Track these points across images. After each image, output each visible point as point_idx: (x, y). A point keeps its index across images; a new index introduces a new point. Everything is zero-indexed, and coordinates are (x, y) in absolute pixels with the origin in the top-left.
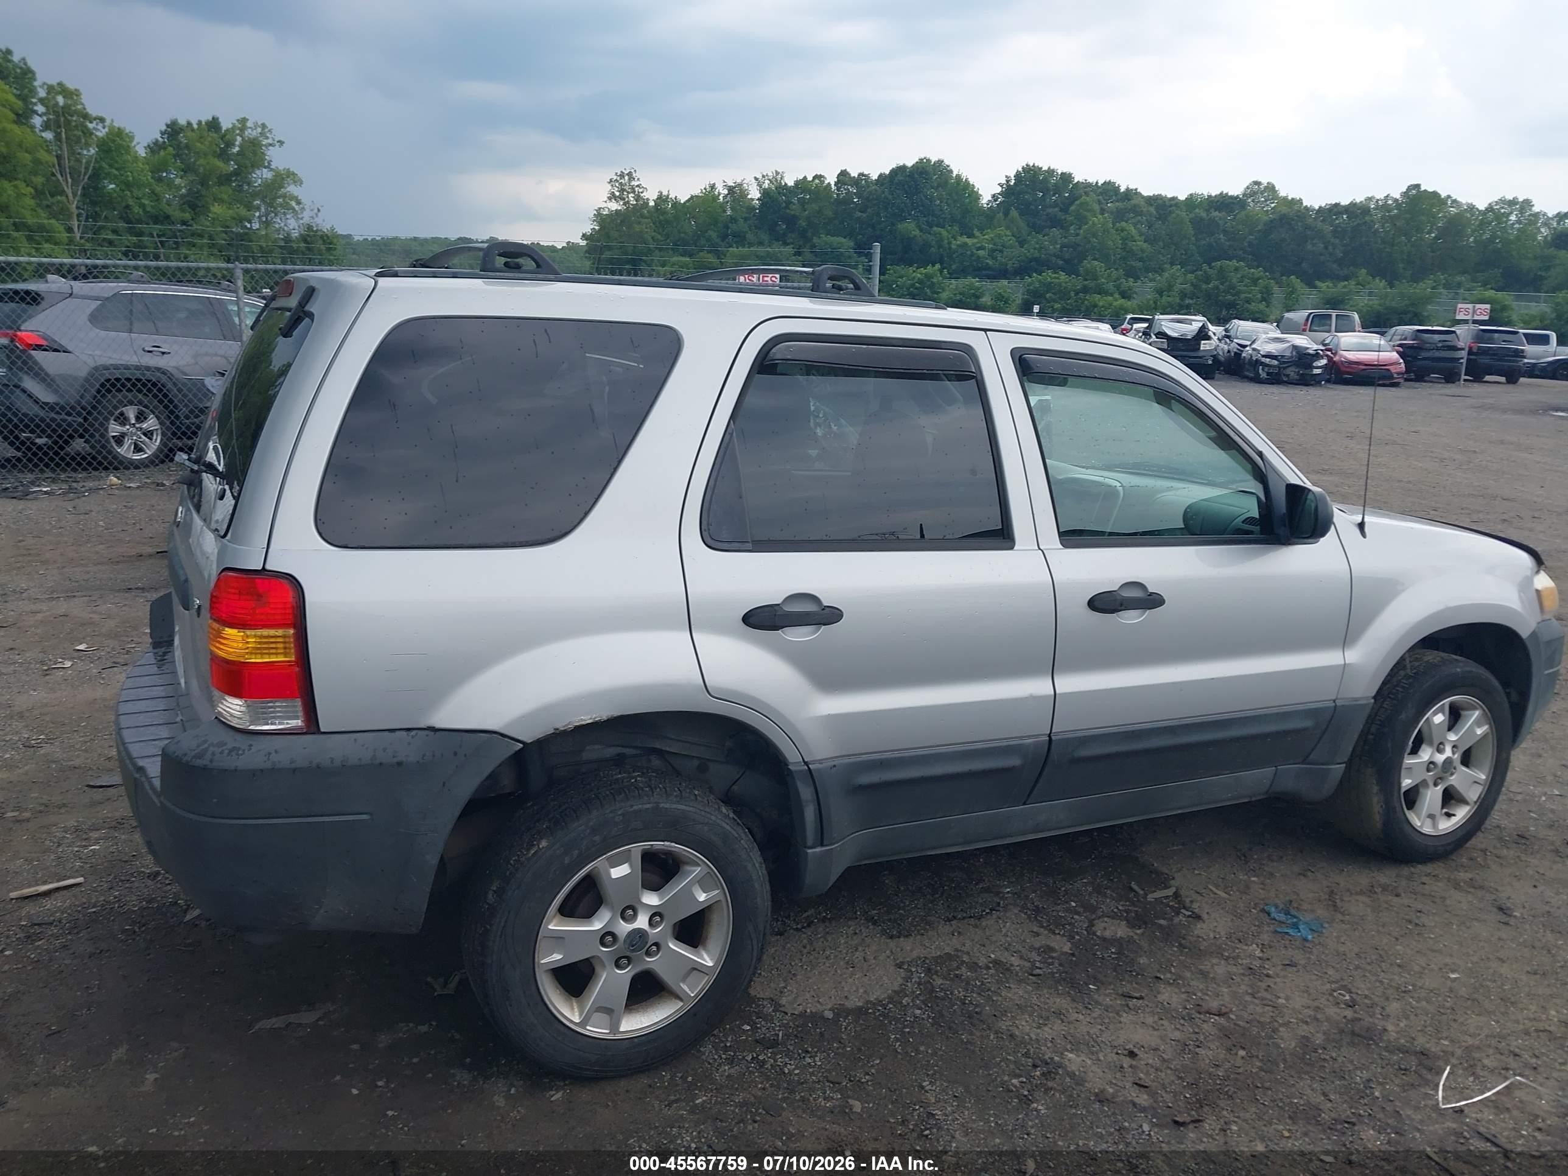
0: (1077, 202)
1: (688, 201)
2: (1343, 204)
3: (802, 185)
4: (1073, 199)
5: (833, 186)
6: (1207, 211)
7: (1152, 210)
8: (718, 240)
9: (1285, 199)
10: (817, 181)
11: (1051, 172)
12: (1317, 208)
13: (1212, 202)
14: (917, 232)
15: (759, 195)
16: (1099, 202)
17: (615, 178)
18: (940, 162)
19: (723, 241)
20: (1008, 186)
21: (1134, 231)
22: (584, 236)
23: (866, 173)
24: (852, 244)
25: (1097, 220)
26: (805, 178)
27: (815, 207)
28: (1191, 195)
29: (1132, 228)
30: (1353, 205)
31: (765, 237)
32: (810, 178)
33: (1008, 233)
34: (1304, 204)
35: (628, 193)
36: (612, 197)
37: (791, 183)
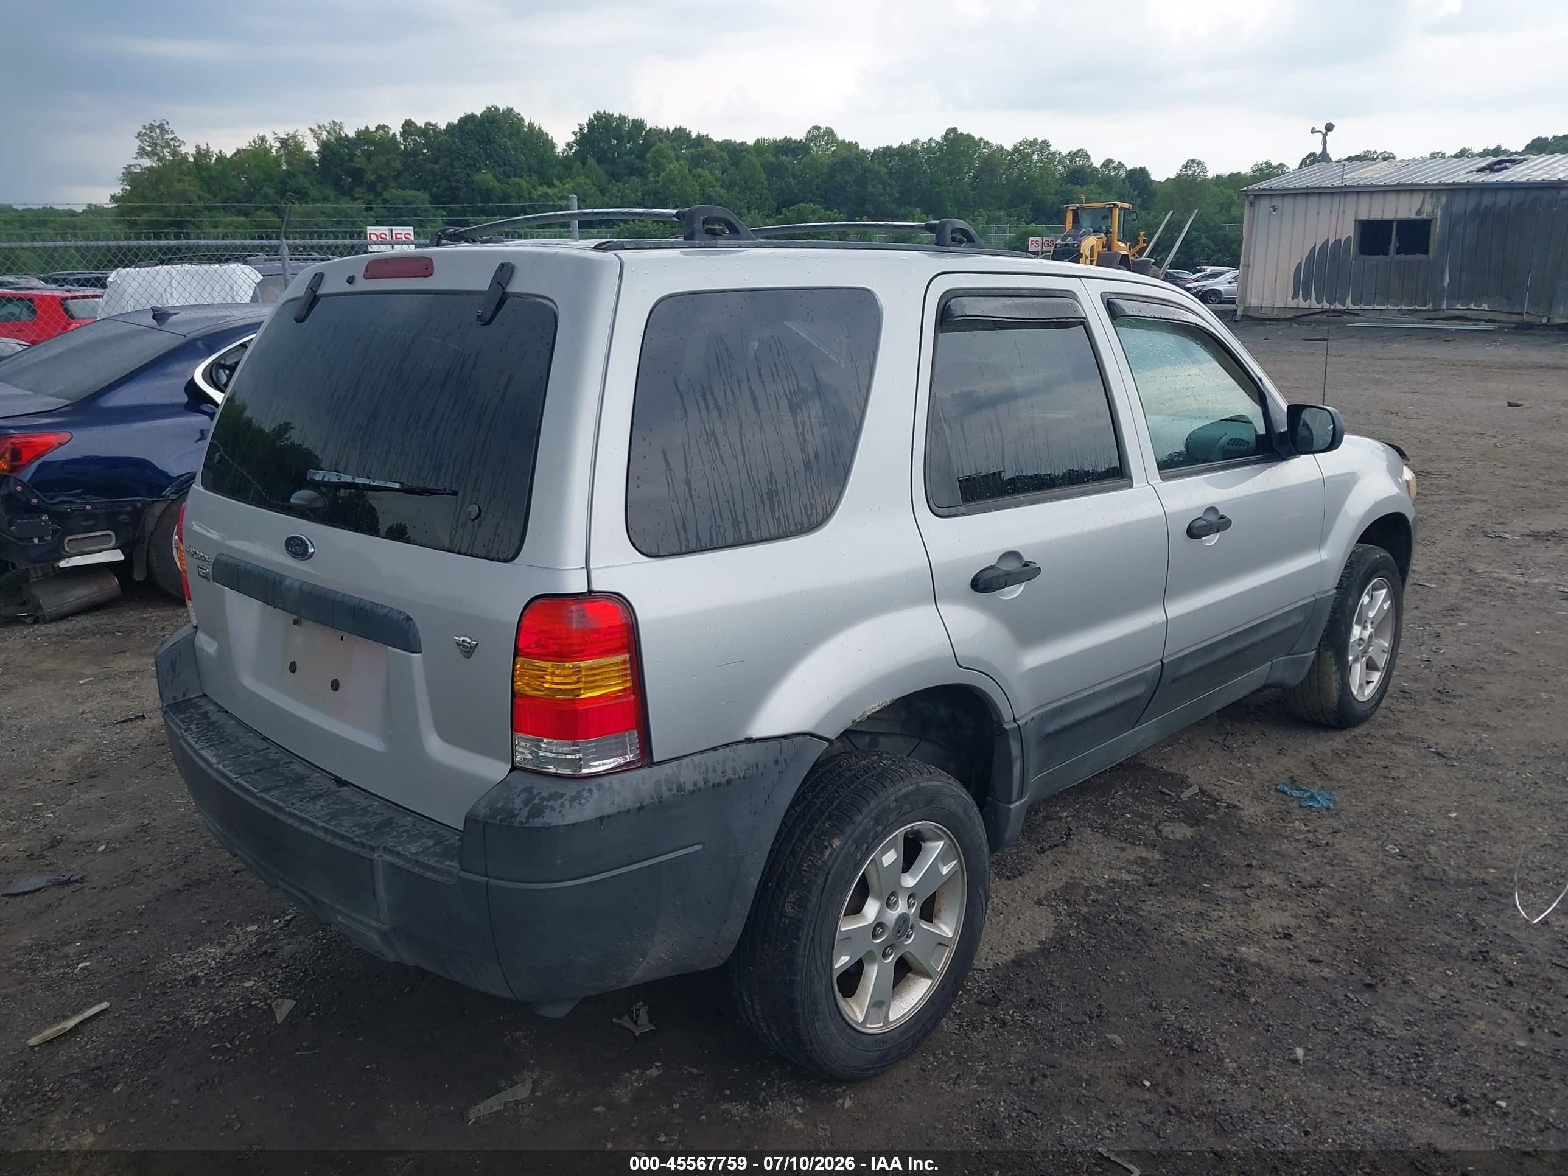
0: (653, 149)
1: (235, 155)
2: (894, 147)
3: (364, 136)
4: (647, 146)
5: (398, 137)
6: (775, 155)
7: (725, 155)
8: (277, 198)
9: (843, 142)
10: (381, 132)
11: (622, 119)
12: (872, 151)
13: (778, 146)
14: (495, 183)
15: (318, 148)
16: (675, 150)
17: (144, 131)
18: (510, 110)
19: (282, 198)
20: (582, 134)
21: (710, 178)
22: (113, 198)
23: (433, 122)
24: (427, 196)
25: (674, 166)
26: (367, 128)
27: (382, 159)
28: (758, 140)
29: (708, 174)
30: (902, 148)
31: (330, 192)
32: (372, 129)
33: (588, 181)
34: (861, 147)
35: (162, 147)
36: (142, 152)
37: (352, 134)
